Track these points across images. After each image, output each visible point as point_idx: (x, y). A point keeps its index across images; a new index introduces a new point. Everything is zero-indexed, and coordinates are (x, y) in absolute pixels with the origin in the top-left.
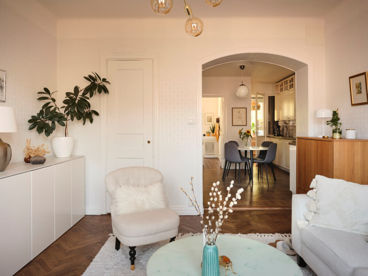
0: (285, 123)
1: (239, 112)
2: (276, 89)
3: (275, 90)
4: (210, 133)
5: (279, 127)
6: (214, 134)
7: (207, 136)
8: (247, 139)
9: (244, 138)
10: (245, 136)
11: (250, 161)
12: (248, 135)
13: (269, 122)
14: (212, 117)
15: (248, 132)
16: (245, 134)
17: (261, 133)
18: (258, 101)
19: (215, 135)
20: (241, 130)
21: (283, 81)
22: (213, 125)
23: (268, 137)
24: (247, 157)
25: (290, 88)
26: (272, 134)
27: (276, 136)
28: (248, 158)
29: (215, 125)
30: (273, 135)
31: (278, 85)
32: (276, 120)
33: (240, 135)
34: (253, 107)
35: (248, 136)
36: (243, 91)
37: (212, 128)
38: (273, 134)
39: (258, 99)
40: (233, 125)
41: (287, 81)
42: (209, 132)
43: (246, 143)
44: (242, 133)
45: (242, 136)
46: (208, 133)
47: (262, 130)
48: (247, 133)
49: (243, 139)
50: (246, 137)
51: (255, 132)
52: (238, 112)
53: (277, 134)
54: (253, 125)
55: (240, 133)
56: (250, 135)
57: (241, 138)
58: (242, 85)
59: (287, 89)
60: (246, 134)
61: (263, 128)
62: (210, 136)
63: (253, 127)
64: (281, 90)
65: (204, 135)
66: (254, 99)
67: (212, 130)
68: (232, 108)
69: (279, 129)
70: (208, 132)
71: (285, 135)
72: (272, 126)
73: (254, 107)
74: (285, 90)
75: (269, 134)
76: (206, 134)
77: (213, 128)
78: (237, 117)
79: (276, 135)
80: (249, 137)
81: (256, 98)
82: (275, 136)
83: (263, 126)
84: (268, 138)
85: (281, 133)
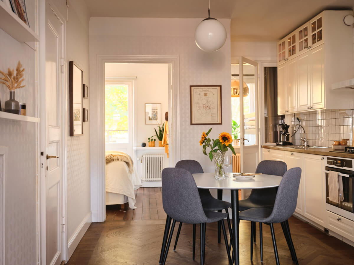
0: (298, 119)
1: (206, 95)
2: (280, 51)
3: (278, 53)
4: (155, 140)
5: (286, 127)
6: (162, 143)
7: (150, 146)
8: (223, 157)
9: (213, 153)
10: (217, 149)
11: (230, 210)
12: (225, 147)
13: (266, 119)
14: (158, 111)
15: (225, 138)
16: (217, 143)
17: (252, 140)
18: (244, 80)
19: (164, 143)
20: (207, 134)
21: (296, 33)
22: (161, 126)
23: (265, 147)
24: (224, 199)
25: (314, 42)
26: (271, 142)
27: (281, 145)
28: (225, 202)
29: (163, 126)
30: (275, 144)
31: (284, 43)
32: (279, 113)
33: (204, 147)
34: (234, 89)
35: (224, 149)
36: (210, 34)
37: (158, 132)
38: (274, 142)
39: (245, 77)
40: (193, 123)
41: (306, 29)
42: (154, 138)
43: (221, 168)
44: (209, 140)
45: (208, 150)
46: (150, 140)
47: (253, 134)
48: (221, 141)
49: (211, 157)
50: (219, 151)
51: (239, 138)
52: (202, 94)
53: (283, 142)
54: (234, 125)
55: (205, 140)
56: (230, 146)
57: (205, 154)
58: (209, 18)
59: (306, 47)
60: (220, 143)
61: (255, 131)
62: (154, 146)
63: (235, 129)
64: (292, 51)
65: (144, 145)
66: (238, 77)
67: (158, 134)
68: (191, 86)
69: (287, 132)
70: (151, 138)
71: (297, 142)
72: (271, 125)
73: (237, 89)
74: (300, 50)
75: (266, 142)
76: (147, 143)
77: (160, 131)
78: (201, 105)
79: (281, 143)
80: (227, 150)
81: (241, 75)
82: (278, 145)
83: (254, 127)
84: (263, 149)
85: (290, 140)
